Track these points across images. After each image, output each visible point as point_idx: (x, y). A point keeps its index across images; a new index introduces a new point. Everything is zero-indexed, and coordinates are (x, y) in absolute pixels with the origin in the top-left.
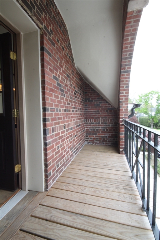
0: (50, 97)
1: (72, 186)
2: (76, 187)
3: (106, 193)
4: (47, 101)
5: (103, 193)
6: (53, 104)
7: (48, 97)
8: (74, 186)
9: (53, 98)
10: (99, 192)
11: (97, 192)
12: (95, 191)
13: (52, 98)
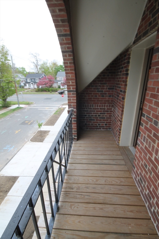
0: (148, 104)
1: (117, 182)
2: (114, 183)
3: (88, 180)
4: (145, 107)
5: (90, 181)
6: (150, 112)
7: (147, 103)
8: (115, 182)
9: (153, 106)
10: (93, 181)
11: (95, 180)
12: (97, 181)
13: (151, 105)
